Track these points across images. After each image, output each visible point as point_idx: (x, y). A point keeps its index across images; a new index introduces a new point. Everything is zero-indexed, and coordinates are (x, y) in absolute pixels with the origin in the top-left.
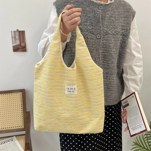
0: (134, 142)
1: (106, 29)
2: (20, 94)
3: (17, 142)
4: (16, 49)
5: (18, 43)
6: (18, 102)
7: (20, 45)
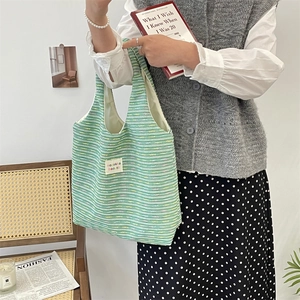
2: (66, 169)
3: (59, 261)
4: (58, 83)
5: (62, 70)
6: (62, 185)
7: (67, 74)
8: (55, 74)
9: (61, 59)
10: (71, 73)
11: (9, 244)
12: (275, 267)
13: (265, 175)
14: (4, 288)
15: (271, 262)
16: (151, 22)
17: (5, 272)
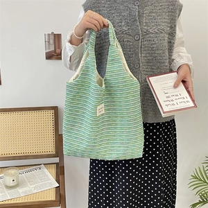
0: (192, 176)
1: (146, 28)
2: (52, 111)
3: (46, 170)
4: (49, 56)
5: (52, 49)
6: (49, 122)
7: (55, 51)
8: (47, 51)
9: (52, 41)
10: (58, 51)
11: (14, 158)
12: (177, 180)
13: (174, 122)
14: (11, 185)
15: (175, 177)
16: (184, 100)
17: (12, 175)
